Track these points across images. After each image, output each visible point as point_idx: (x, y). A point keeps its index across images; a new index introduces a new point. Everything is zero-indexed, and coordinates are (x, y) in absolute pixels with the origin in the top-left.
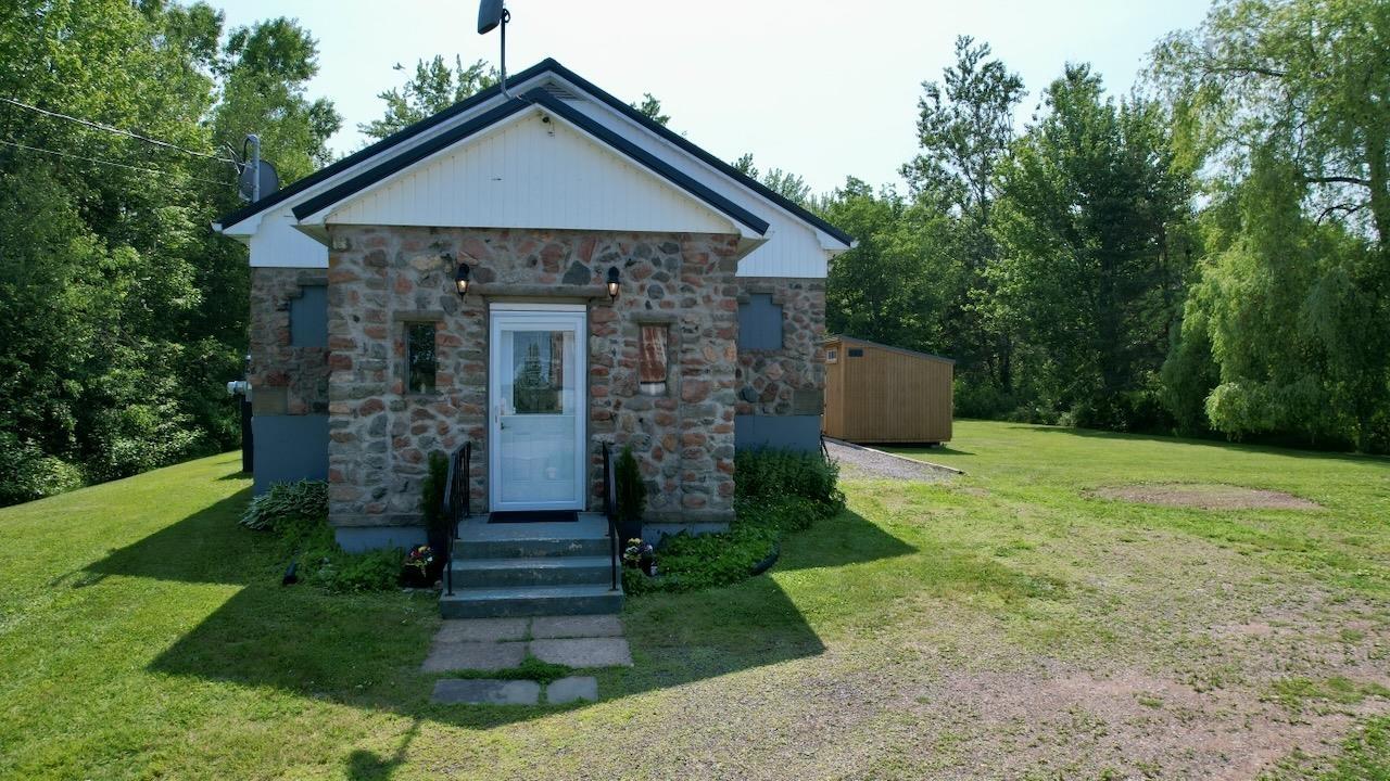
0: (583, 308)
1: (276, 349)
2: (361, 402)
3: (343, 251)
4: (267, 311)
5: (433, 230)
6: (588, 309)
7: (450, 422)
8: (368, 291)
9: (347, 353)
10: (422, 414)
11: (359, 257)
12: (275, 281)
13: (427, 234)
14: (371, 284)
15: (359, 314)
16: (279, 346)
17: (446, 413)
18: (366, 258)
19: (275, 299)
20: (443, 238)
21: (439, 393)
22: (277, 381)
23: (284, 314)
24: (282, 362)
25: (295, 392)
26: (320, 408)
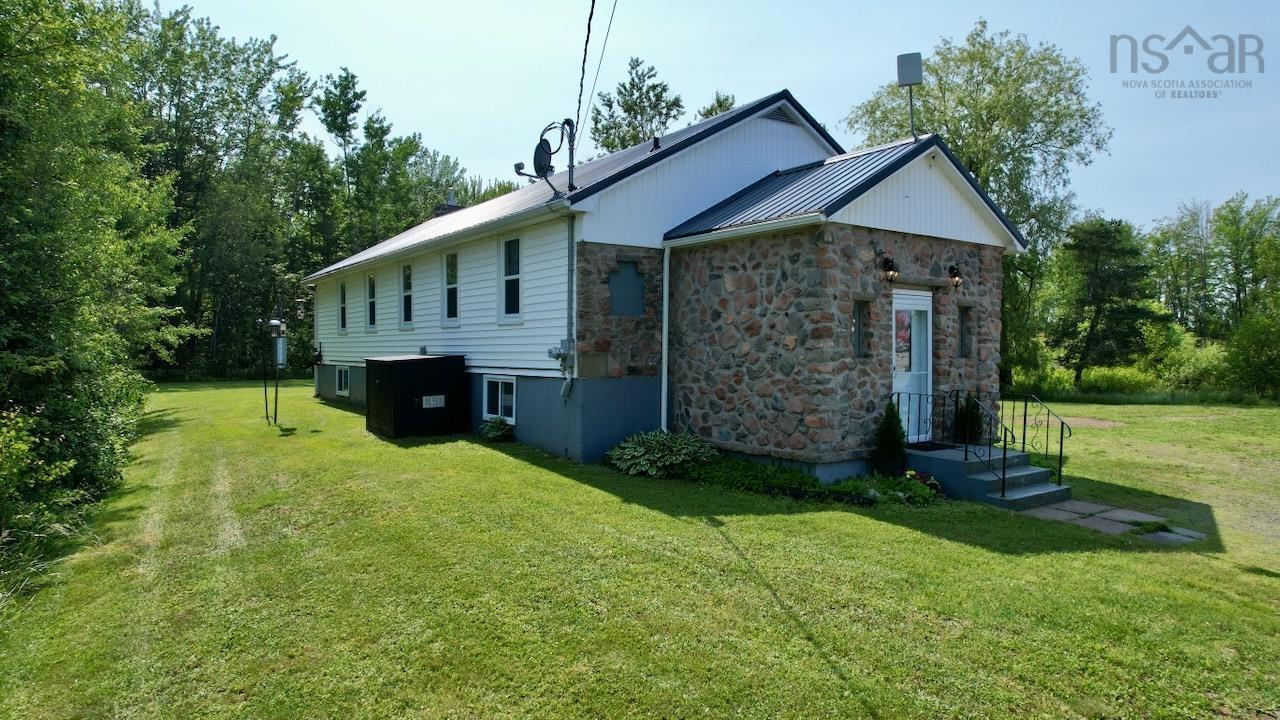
0: (930, 294)
1: (602, 318)
2: (837, 363)
3: (829, 243)
4: (594, 283)
5: (870, 230)
6: (934, 294)
7: (877, 378)
8: (842, 276)
9: (828, 324)
10: (864, 373)
11: (838, 248)
12: (599, 256)
13: (865, 233)
14: (843, 270)
15: (837, 294)
16: (604, 315)
17: (875, 372)
18: (842, 250)
19: (599, 272)
20: (875, 237)
21: (872, 356)
22: (603, 347)
23: (606, 286)
24: (606, 330)
25: (614, 357)
26: (632, 371)
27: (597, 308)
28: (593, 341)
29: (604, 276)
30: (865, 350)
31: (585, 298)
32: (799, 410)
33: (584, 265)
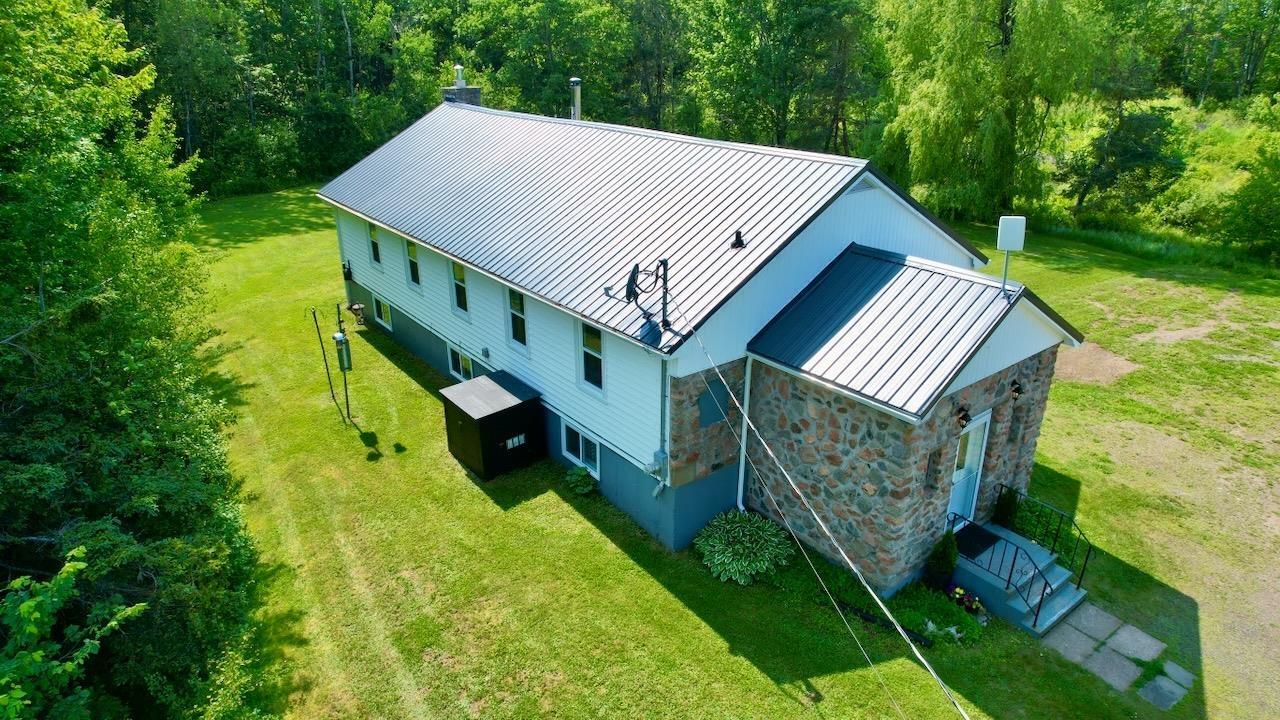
0: (991, 410)
1: (692, 436)
4: (686, 408)
6: (994, 409)
8: (923, 443)
10: (929, 504)
12: (691, 385)
14: (925, 438)
16: (694, 433)
17: (938, 499)
19: (691, 398)
21: (937, 489)
22: (693, 458)
23: (696, 407)
24: (696, 444)
25: (701, 462)
26: (715, 467)
27: (688, 427)
28: (685, 457)
29: (695, 399)
30: (932, 482)
31: (678, 423)
32: (874, 545)
33: (678, 397)
